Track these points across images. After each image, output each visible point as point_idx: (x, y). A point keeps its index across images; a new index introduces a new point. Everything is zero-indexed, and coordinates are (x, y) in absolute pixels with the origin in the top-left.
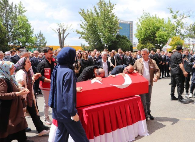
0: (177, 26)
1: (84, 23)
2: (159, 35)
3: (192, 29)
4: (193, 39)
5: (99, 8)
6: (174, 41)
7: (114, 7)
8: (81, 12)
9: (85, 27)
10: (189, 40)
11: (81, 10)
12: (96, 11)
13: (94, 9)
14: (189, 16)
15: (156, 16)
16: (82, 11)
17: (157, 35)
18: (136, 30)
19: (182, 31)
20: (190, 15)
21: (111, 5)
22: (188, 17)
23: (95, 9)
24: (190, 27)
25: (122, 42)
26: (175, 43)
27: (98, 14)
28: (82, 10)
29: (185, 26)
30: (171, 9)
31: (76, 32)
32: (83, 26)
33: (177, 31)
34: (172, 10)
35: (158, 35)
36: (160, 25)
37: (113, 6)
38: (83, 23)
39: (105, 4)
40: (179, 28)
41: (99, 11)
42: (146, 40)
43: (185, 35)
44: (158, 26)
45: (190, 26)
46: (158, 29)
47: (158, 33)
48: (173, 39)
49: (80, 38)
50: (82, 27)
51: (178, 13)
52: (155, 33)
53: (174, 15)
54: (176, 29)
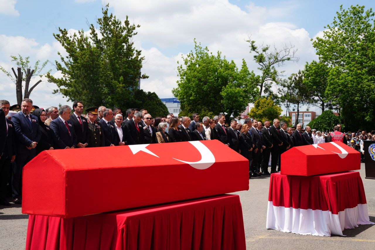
0: (264, 78)
1: (66, 60)
2: (228, 94)
3: (293, 85)
4: (296, 105)
5: (103, 31)
6: (260, 108)
7: (134, 31)
8: (61, 35)
9: (67, 69)
10: (288, 106)
11: (61, 30)
12: (95, 35)
13: (90, 31)
14: (289, 59)
15: (219, 56)
16: (62, 33)
17: (223, 94)
18: (178, 82)
19: (275, 89)
20: (289, 56)
21: (129, 26)
22: (286, 61)
23: (93, 31)
24: (289, 81)
25: (150, 105)
26: (263, 112)
27: (97, 42)
28: (63, 30)
29: (280, 77)
30: (253, 42)
31: (47, 79)
32: (62, 67)
33: (264, 89)
34: (254, 44)
35: (226, 94)
36: (229, 74)
37: (134, 28)
38: (63, 59)
39: (116, 23)
40: (268, 81)
41: (100, 37)
42: (198, 105)
43: (280, 96)
44: (225, 74)
45: (290, 79)
46: (225, 82)
47: (225, 90)
48: (258, 103)
49: (56, 92)
50: (59, 68)
51: (267, 51)
52: (220, 90)
53: (257, 54)
54: (262, 84)
